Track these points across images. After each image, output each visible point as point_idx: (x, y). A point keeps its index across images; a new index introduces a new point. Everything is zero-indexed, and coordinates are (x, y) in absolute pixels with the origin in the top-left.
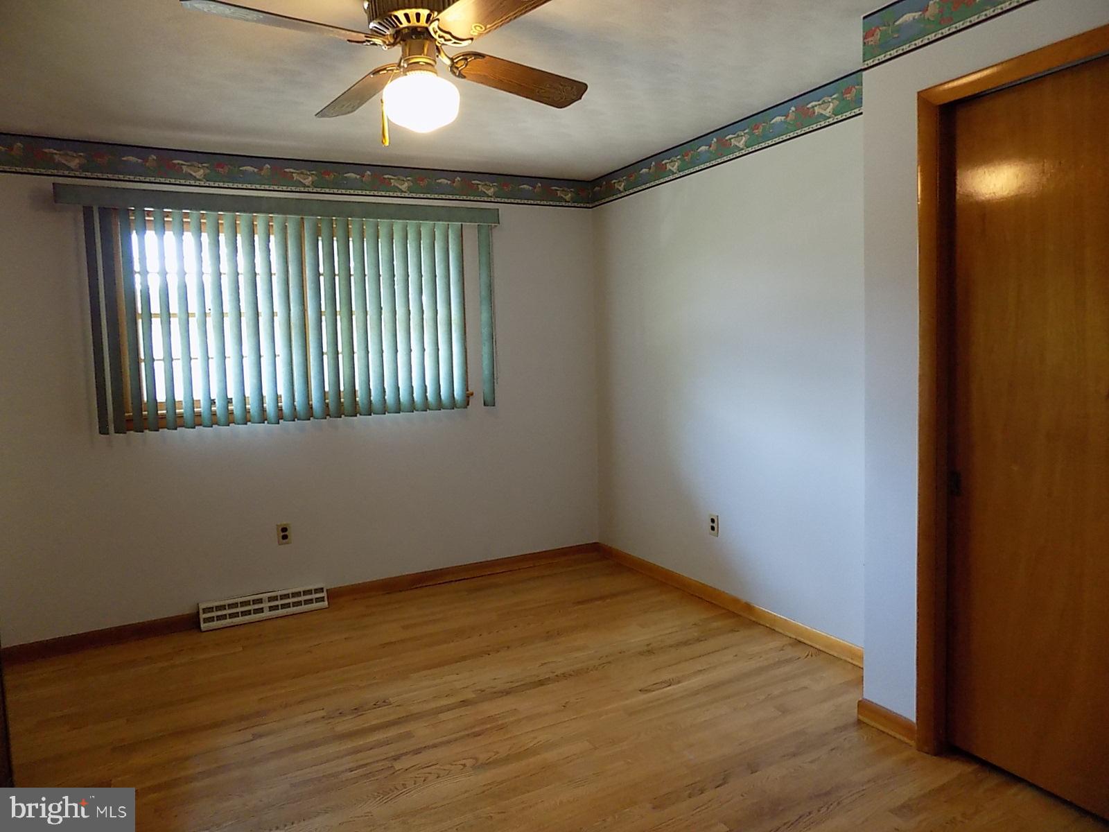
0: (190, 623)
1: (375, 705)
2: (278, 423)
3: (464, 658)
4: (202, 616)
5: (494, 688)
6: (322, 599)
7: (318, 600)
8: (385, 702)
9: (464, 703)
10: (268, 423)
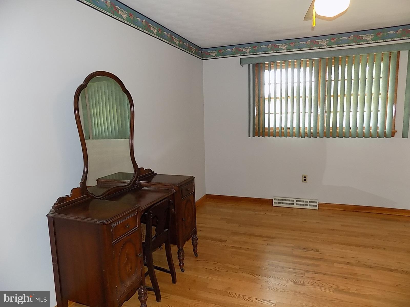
0: (269, 202)
1: (312, 250)
2: (305, 138)
3: (360, 246)
4: (274, 201)
5: (366, 263)
6: (316, 206)
7: (314, 206)
8: (317, 250)
9: (348, 263)
10: (302, 137)
